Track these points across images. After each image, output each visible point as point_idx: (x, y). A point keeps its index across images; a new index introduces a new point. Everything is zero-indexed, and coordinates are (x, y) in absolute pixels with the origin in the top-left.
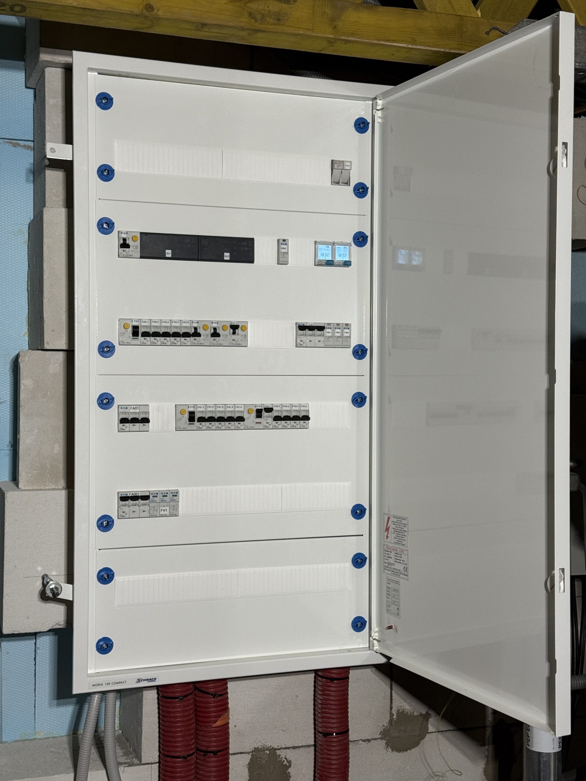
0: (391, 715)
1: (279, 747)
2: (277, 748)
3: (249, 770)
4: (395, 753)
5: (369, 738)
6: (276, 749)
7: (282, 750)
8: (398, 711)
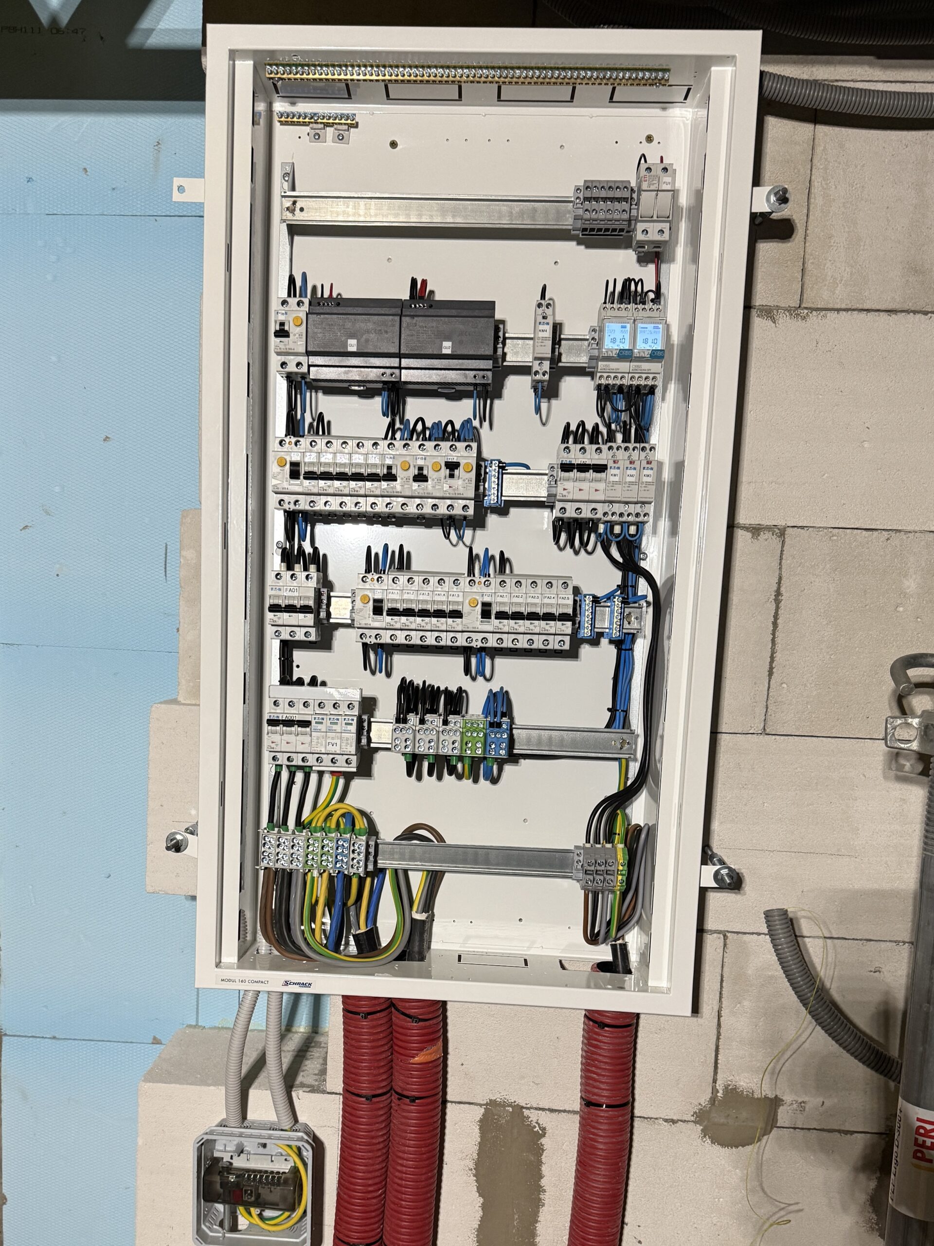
0: (715, 1091)
1: (528, 1106)
2: (525, 1106)
3: (480, 1129)
4: (717, 1148)
5: (675, 1118)
6: (523, 1107)
7: (532, 1111)
8: (726, 1088)
